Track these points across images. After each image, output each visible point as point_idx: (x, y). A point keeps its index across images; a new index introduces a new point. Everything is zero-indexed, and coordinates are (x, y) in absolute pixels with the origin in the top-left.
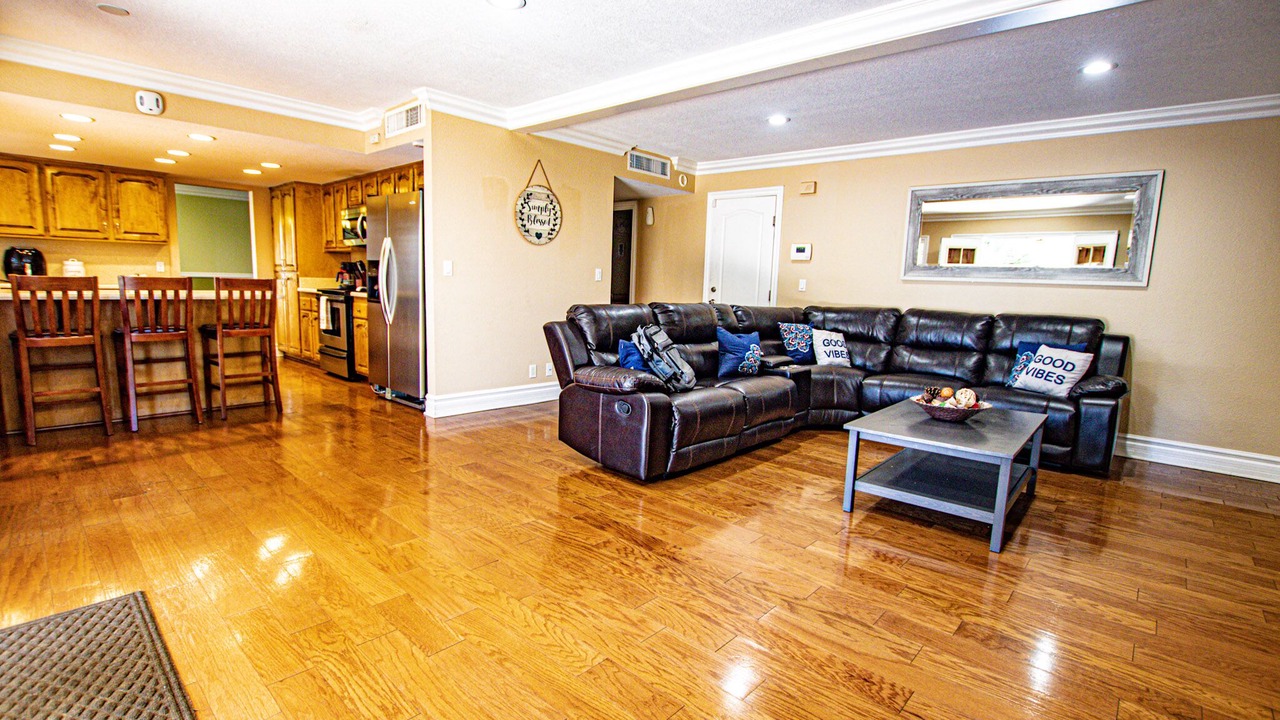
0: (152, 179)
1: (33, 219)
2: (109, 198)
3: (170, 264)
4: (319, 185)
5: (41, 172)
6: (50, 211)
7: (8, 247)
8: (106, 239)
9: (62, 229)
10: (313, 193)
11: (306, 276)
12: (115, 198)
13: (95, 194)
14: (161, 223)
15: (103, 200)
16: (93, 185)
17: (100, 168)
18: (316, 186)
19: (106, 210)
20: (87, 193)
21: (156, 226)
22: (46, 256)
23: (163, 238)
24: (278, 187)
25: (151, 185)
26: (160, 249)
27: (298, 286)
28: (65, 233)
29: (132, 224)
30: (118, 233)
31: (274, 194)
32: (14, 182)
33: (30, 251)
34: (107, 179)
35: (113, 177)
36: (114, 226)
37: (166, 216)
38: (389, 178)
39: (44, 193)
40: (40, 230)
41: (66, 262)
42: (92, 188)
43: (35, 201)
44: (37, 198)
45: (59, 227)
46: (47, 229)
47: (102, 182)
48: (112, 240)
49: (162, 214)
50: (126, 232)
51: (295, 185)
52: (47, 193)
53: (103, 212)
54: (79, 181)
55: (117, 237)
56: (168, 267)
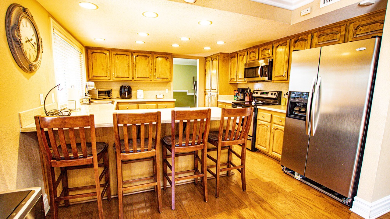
0: (167, 56)
1: (129, 74)
2: (153, 64)
3: (170, 90)
4: (229, 54)
5: (132, 55)
6: (134, 71)
7: (121, 86)
8: (151, 81)
9: (138, 78)
10: (226, 57)
11: (221, 94)
12: (155, 64)
13: (149, 63)
14: (169, 73)
15: (151, 65)
16: (148, 60)
17: (150, 53)
18: (227, 54)
19: (152, 69)
20: (146, 63)
21: (167, 75)
22: (132, 88)
23: (169, 80)
24: (209, 56)
25: (166, 58)
26: (167, 84)
27: (218, 99)
28: (138, 79)
29: (160, 74)
30: (155, 78)
31: (207, 60)
32: (124, 60)
33: (127, 86)
34: (152, 56)
35: (155, 56)
36: (154, 76)
37: (171, 71)
38: (286, 42)
39: (133, 64)
40: (131, 79)
41: (138, 90)
42: (147, 61)
43: (130, 67)
44: (131, 66)
45: (137, 77)
46: (133, 78)
47: (151, 58)
48: (153, 81)
49: (169, 70)
50: (157, 78)
51: (219, 54)
52: (134, 64)
53: (151, 70)
54: (144, 58)
55: (155, 80)
56: (169, 91)
